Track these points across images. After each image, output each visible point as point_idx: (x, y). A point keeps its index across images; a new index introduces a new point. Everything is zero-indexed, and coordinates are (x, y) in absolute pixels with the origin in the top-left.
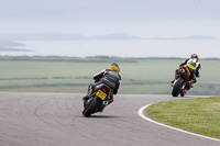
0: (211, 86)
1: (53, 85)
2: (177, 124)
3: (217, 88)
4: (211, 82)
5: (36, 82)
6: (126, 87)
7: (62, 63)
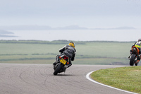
1: (31, 59)
2: (111, 84)
6: (79, 60)
7: (37, 45)
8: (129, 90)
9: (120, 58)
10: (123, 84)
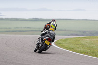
0: (84, 32)
1: (13, 31)
3: (87, 33)
4: (84, 30)
5: (6, 30)
8: (82, 53)
9: (75, 31)
10: (78, 49)
